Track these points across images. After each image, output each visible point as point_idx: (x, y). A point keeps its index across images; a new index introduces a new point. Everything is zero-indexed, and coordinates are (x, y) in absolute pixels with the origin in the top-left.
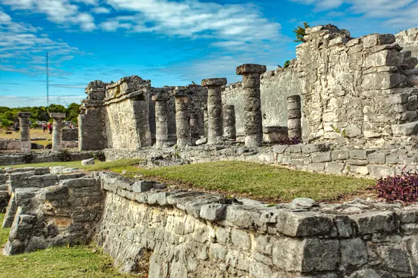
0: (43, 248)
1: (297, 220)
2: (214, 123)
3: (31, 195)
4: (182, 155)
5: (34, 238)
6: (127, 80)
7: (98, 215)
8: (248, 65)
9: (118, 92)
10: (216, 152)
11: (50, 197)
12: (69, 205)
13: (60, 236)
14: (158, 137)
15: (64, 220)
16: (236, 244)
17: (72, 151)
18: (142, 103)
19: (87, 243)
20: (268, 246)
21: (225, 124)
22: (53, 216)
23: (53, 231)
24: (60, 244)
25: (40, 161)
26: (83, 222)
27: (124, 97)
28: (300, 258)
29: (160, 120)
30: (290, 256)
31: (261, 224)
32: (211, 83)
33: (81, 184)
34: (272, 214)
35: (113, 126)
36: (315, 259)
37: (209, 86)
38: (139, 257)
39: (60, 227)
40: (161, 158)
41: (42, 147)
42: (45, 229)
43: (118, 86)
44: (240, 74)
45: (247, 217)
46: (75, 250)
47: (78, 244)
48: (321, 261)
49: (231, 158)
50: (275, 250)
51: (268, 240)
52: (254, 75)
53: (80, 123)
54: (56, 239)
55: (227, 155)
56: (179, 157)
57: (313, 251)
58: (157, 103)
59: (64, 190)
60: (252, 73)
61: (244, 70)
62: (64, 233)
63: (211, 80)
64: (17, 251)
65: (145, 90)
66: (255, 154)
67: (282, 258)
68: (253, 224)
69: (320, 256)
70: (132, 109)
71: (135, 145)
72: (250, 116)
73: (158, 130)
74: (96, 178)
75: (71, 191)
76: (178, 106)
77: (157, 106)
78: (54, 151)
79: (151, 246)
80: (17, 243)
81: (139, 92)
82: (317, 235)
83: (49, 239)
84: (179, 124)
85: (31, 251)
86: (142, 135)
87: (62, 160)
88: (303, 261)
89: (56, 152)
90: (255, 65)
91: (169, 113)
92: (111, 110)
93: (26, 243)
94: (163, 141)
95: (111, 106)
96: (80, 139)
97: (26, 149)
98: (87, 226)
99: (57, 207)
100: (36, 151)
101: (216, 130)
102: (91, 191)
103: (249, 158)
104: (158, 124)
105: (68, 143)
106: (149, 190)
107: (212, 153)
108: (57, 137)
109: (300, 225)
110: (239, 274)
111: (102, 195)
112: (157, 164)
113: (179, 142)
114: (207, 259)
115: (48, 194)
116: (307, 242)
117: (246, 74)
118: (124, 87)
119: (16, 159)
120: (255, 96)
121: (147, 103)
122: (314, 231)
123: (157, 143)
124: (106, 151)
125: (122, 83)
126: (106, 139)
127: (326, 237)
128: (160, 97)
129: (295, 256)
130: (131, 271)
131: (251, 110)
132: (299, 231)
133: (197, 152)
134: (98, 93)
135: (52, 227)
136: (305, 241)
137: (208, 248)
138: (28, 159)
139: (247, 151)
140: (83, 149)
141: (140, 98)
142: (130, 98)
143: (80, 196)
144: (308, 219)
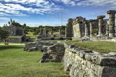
0: (49, 62)
1: (101, 59)
2: (101, 30)
3: (47, 48)
4: (90, 39)
5: (47, 59)
6: (77, 18)
7: (63, 54)
8: (111, 11)
9: (76, 21)
10: (99, 38)
11: (51, 48)
12: (56, 51)
13: (53, 59)
14: (85, 34)
15: (54, 55)
16: (88, 65)
17: (64, 37)
18: (82, 24)
19: (60, 62)
20: (95, 67)
21: (107, 30)
22: (52, 54)
23: (51, 58)
24: (53, 61)
25: (55, 40)
26: (59, 56)
27: (77, 23)
28: (101, 72)
29: (86, 29)
30: (99, 72)
31: (93, 60)
32: (100, 17)
33: (59, 45)
34: (95, 56)
35: (74, 31)
36: (107, 74)
37: (99, 18)
38: (69, 67)
39: (53, 57)
40: (85, 40)
41: (57, 36)
42: (50, 57)
43: (75, 20)
44: (108, 14)
45: (89, 57)
46: (56, 63)
47: (58, 62)
48: (110, 75)
49: (104, 40)
50: (96, 69)
51: (95, 65)
52: (113, 14)
53: (66, 30)
54: (52, 60)
55: (103, 39)
56: (90, 40)
57: (107, 71)
58: (85, 24)
59: (54, 47)
60: (112, 13)
61: (109, 12)
62: (54, 59)
63: (100, 16)
64: (42, 62)
65: (83, 20)
66: (111, 39)
67: (97, 72)
68: (91, 59)
69: (110, 73)
70: (79, 26)
71: (80, 36)
72: (111, 27)
73: (85, 32)
74: (63, 44)
75: (56, 47)
76: (91, 25)
77: (85, 25)
78: (59, 37)
79: (71, 64)
80: (43, 60)
81: (81, 21)
82: (109, 65)
83: (50, 59)
84: (91, 30)
85: (46, 62)
86: (81, 33)
87: (61, 40)
88: (102, 74)
89: (60, 38)
90: (113, 11)
91: (88, 27)
92: (74, 26)
93: (45, 60)
94: (87, 35)
95: (74, 25)
96: (66, 34)
97: (52, 36)
98: (60, 57)
99: (52, 51)
100: (55, 37)
101: (101, 32)
102: (61, 48)
103: (109, 40)
104: (85, 30)
105: (63, 35)
106: (73, 48)
107: (98, 39)
108: (60, 34)
109: (102, 61)
110: (88, 76)
111: (64, 49)
112: (83, 41)
113: (91, 35)
114: (81, 70)
115: (50, 48)
116: (104, 67)
117: (110, 13)
118: (77, 20)
119: (50, 39)
120: (113, 21)
121: (83, 24)
122: (108, 64)
123: (85, 36)
124: (72, 38)
125: (76, 18)
126: (73, 35)
127: (113, 66)
128: (86, 22)
129: (100, 72)
130: (67, 71)
131: (111, 25)
132: (101, 63)
133: (94, 38)
134: (71, 22)
135: (51, 57)
136: (103, 67)
137: (82, 66)
138: (53, 39)
139: (109, 38)
140: (66, 37)
141: (81, 23)
142: (78, 23)
143: (58, 49)
144: (105, 59)
